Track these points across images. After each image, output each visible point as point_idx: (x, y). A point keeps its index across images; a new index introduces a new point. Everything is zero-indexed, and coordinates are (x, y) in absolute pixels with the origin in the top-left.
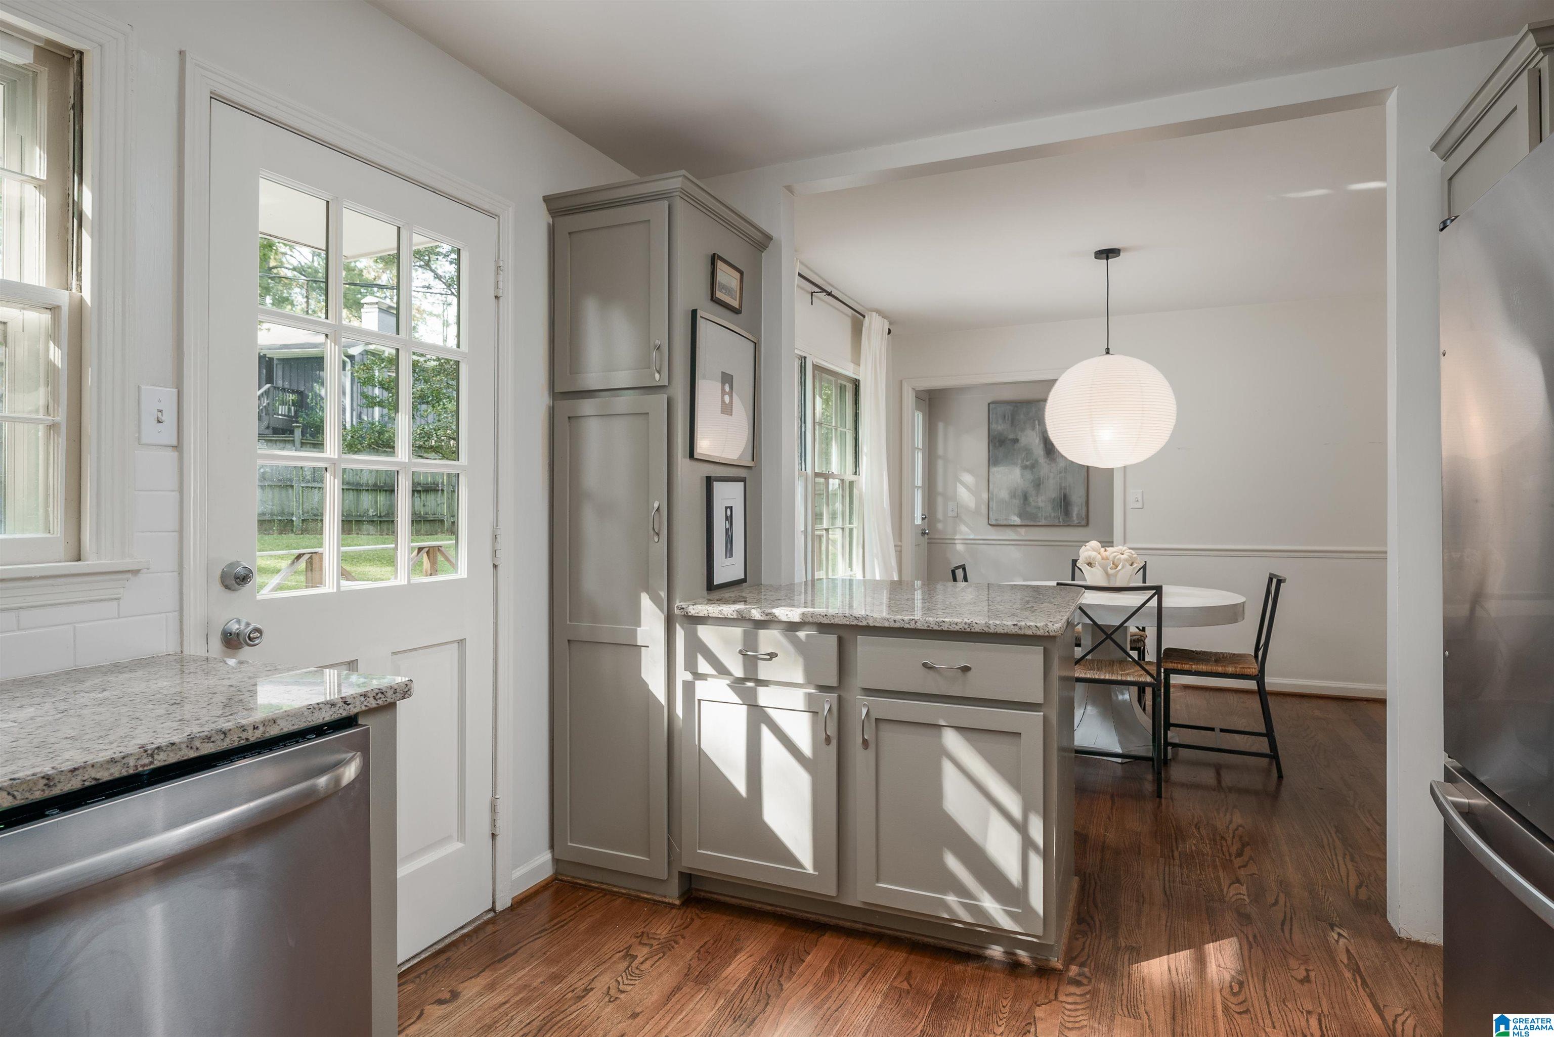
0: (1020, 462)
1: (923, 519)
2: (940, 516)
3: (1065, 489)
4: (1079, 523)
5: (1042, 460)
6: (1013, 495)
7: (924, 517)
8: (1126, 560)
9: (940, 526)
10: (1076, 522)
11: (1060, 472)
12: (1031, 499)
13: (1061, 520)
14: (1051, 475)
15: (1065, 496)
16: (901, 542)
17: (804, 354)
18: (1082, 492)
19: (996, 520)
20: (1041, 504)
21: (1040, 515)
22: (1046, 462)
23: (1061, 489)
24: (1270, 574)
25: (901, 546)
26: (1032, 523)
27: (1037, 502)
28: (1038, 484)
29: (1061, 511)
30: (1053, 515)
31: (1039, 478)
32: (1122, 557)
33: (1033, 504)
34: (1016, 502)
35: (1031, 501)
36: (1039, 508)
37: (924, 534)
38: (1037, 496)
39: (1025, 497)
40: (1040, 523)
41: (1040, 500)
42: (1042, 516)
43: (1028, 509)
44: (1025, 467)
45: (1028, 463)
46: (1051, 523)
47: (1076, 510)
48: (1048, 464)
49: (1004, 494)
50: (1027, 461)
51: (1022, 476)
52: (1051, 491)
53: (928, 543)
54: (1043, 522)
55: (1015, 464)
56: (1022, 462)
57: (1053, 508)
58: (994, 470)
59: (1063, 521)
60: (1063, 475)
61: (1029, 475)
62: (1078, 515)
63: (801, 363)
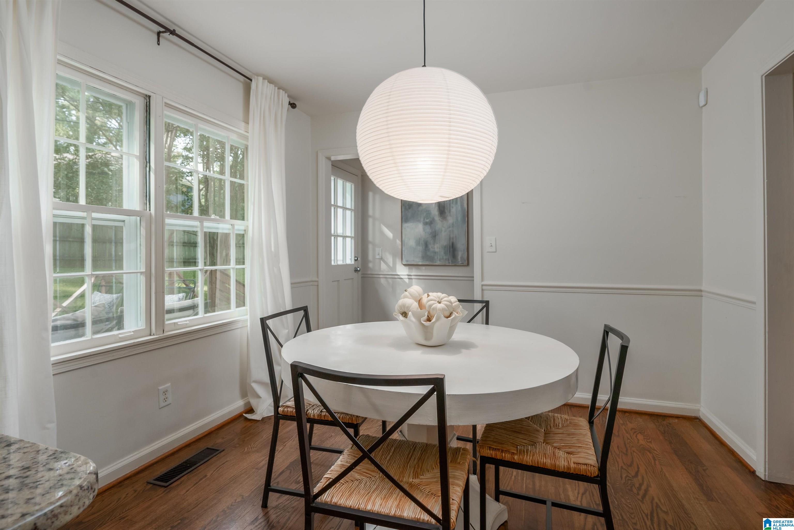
0: (422, 219)
1: (355, 260)
2: (370, 257)
3: (453, 239)
4: (463, 263)
5: (437, 218)
6: (418, 243)
7: (356, 258)
8: (443, 310)
9: (371, 265)
10: (460, 263)
11: (449, 227)
12: (430, 247)
13: (450, 261)
14: (443, 229)
15: (453, 244)
16: (318, 278)
17: (149, 93)
18: (464, 241)
19: (407, 261)
20: (437, 250)
21: (436, 257)
22: (439, 220)
23: (450, 238)
24: (606, 326)
25: (318, 281)
26: (431, 263)
27: (434, 248)
28: (434, 235)
29: (450, 254)
30: (445, 257)
31: (435, 231)
32: (439, 306)
33: (431, 250)
34: (420, 248)
35: (430, 248)
36: (435, 253)
37: (356, 271)
38: (434, 244)
39: (426, 245)
40: (436, 264)
41: (436, 246)
42: (437, 258)
43: (428, 253)
44: (425, 224)
45: (428, 221)
46: (444, 263)
47: (460, 255)
48: (441, 221)
49: (412, 243)
50: (427, 219)
51: (424, 230)
52: (443, 240)
53: (362, 277)
54: (438, 263)
55: (419, 221)
56: (424, 219)
57: (445, 253)
58: (405, 225)
59: (452, 262)
60: (451, 229)
61: (428, 229)
62: (462, 258)
63: (147, 102)
